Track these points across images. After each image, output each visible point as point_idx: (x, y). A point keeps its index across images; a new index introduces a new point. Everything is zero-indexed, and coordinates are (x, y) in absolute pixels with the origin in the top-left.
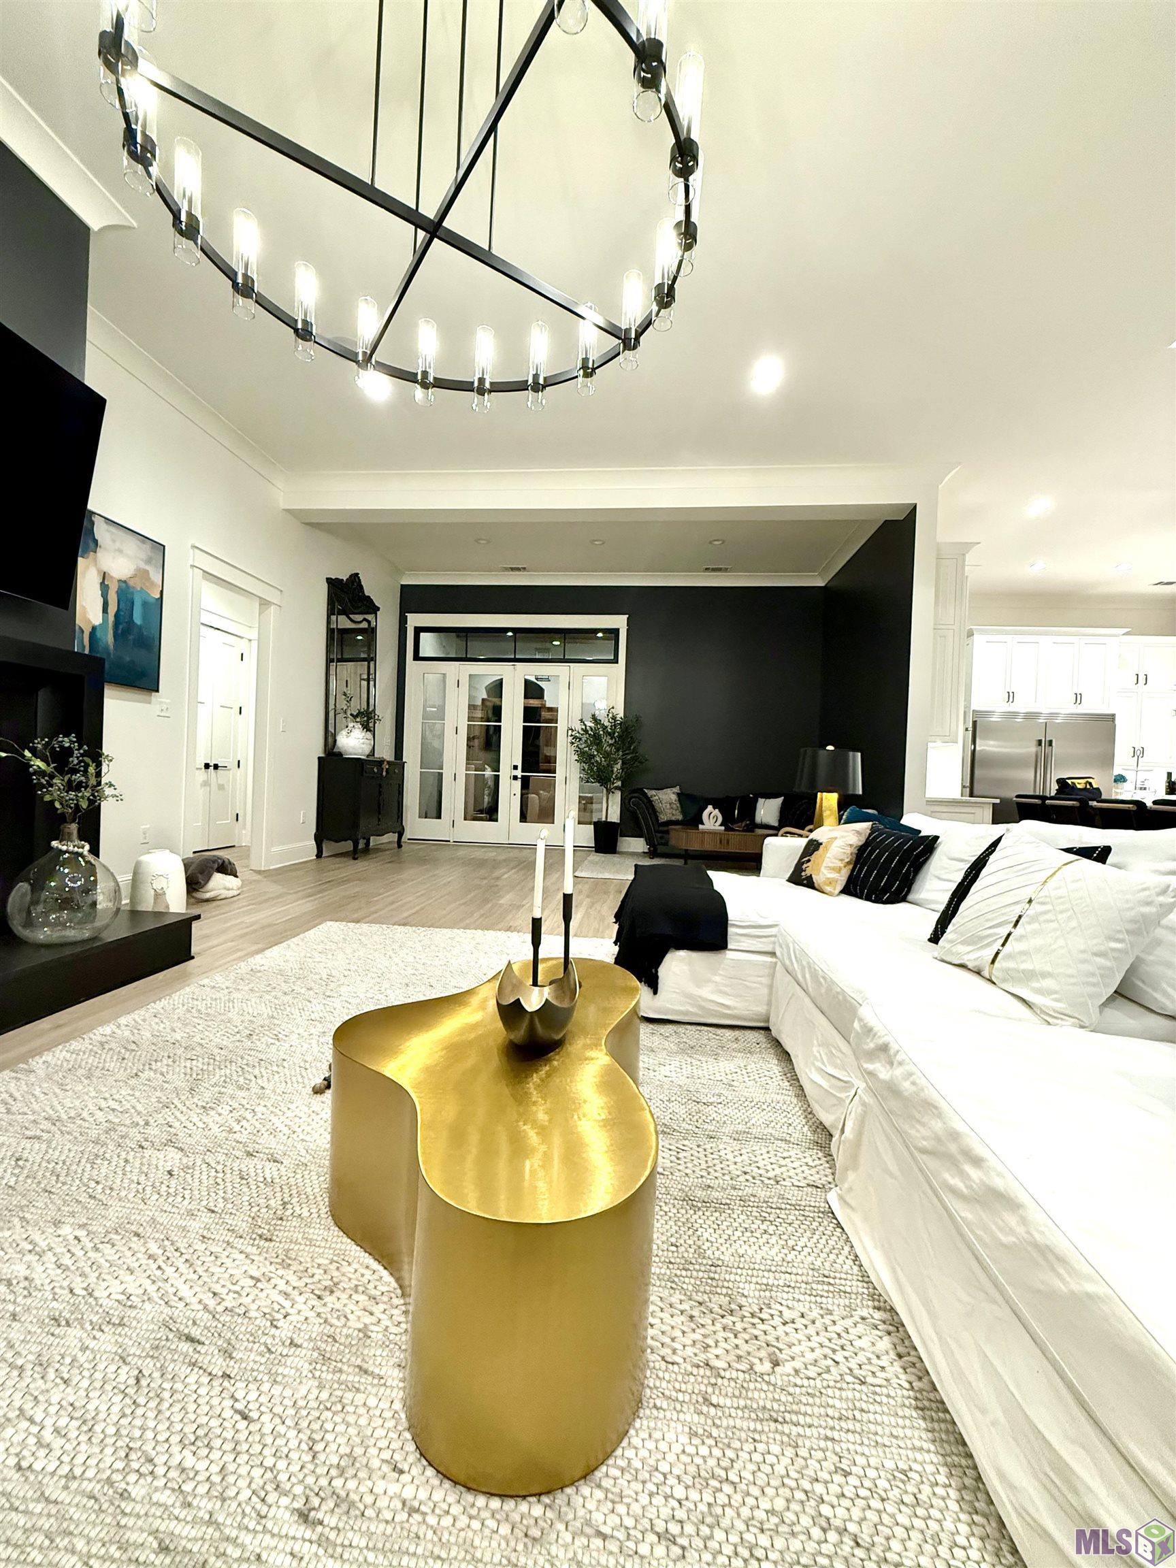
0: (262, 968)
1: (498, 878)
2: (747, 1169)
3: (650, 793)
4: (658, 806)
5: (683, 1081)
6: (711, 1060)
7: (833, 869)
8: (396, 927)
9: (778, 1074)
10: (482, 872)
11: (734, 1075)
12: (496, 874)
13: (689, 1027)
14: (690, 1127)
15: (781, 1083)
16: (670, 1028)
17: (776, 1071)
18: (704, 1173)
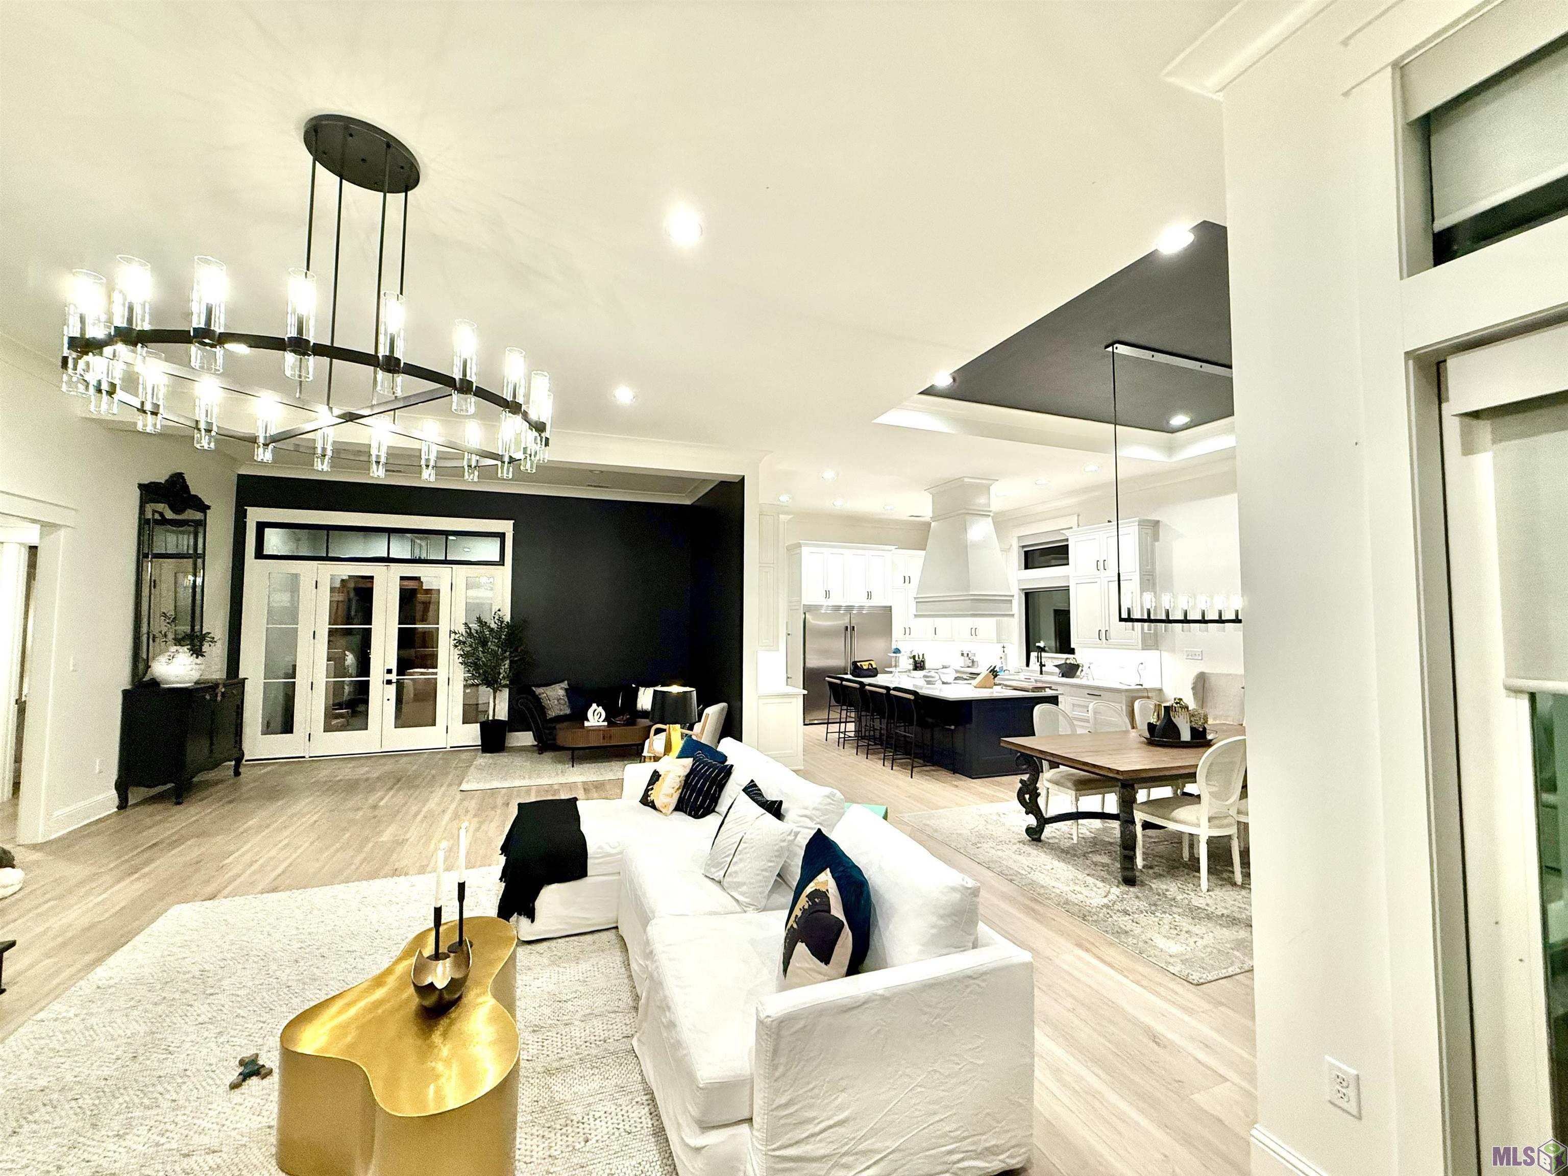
0: (112, 982)
1: (375, 807)
2: (588, 1039)
3: (538, 691)
4: (545, 702)
5: (551, 987)
6: (573, 964)
7: (667, 795)
8: (265, 895)
9: (619, 963)
10: (356, 800)
11: (588, 973)
12: (371, 801)
13: (559, 940)
14: (553, 1021)
15: (620, 970)
16: (545, 945)
17: (618, 962)
18: (560, 1051)
